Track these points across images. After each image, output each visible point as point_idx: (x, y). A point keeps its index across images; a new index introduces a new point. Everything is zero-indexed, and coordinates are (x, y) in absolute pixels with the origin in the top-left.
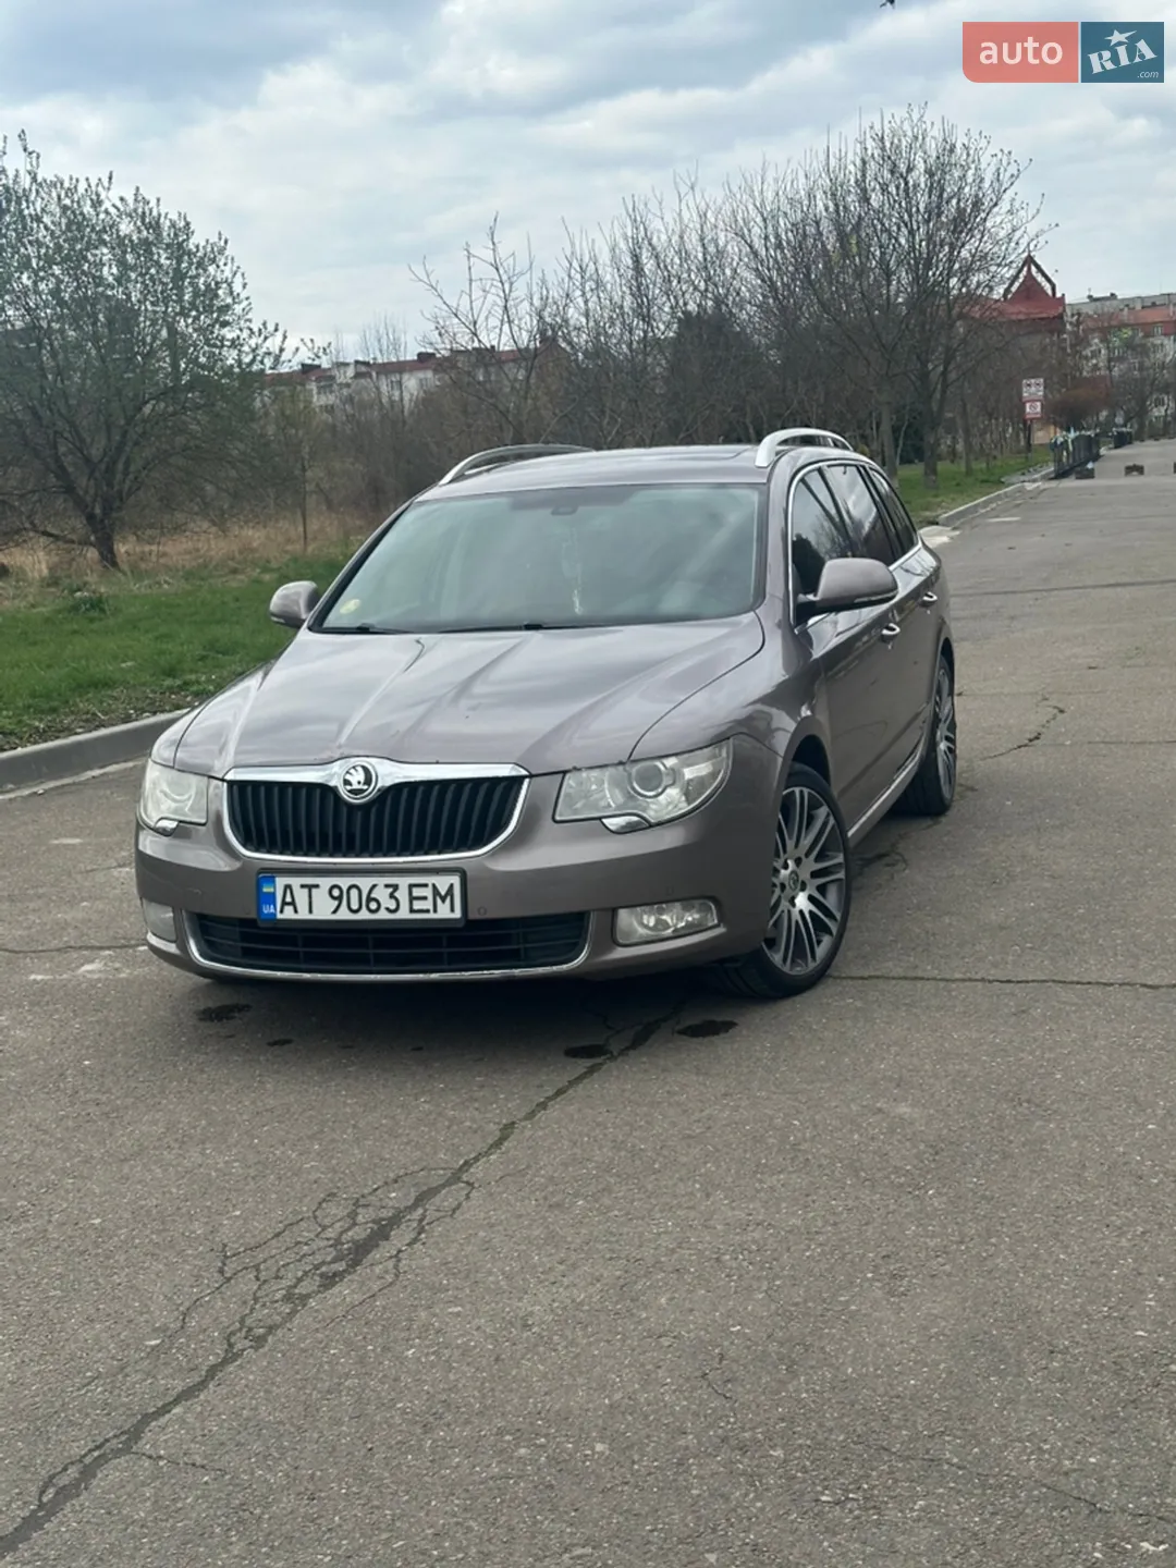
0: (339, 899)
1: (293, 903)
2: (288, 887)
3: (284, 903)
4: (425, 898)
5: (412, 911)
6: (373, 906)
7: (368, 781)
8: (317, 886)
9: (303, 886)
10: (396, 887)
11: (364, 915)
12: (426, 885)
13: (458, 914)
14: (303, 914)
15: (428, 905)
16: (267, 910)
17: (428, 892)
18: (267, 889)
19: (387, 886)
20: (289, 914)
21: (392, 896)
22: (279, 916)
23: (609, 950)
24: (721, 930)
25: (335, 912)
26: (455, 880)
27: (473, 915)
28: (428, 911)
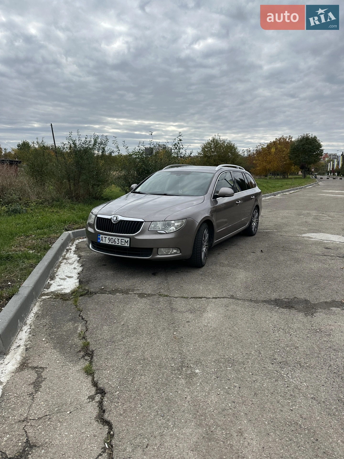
0: (110, 240)
1: (103, 240)
2: (102, 237)
3: (101, 240)
4: (123, 242)
5: (121, 244)
6: (115, 242)
7: (116, 219)
8: (106, 237)
9: (104, 237)
10: (119, 239)
11: (113, 244)
12: (124, 240)
13: (128, 246)
14: (104, 242)
15: (124, 243)
16: (99, 241)
17: (124, 241)
18: (99, 237)
19: (117, 239)
20: (102, 242)
21: (118, 241)
22: (100, 242)
23: (156, 255)
24: (180, 254)
25: (109, 242)
26: (129, 239)
27: (131, 246)
28: (124, 244)
